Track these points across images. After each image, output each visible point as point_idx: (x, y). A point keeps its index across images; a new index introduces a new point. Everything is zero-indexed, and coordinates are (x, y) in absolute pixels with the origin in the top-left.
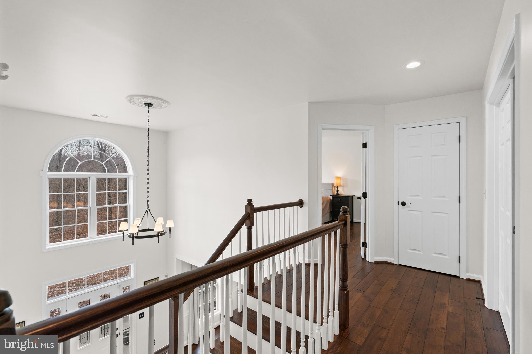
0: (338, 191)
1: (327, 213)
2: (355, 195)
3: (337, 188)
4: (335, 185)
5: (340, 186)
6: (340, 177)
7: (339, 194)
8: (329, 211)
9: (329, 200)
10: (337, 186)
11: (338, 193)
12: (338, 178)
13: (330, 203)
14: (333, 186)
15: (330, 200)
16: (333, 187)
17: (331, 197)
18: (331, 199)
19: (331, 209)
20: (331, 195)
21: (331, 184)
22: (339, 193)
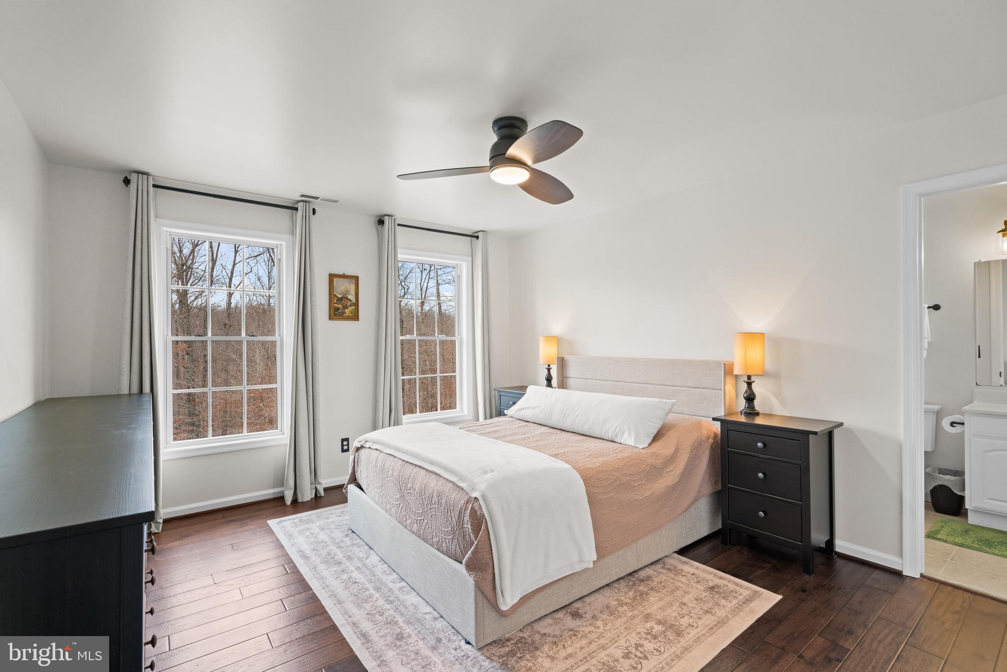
0: (750, 398)
1: (696, 500)
2: (841, 424)
3: (749, 384)
4: (736, 372)
5: (764, 374)
6: (762, 334)
7: (758, 414)
8: (708, 490)
9: (708, 438)
10: (749, 377)
11: (751, 412)
12: (750, 336)
13: (713, 450)
14: (725, 374)
15: (711, 441)
16: (730, 381)
17: (717, 426)
18: (715, 435)
19: (716, 482)
20: (714, 419)
21: (718, 363)
22: (756, 408)
